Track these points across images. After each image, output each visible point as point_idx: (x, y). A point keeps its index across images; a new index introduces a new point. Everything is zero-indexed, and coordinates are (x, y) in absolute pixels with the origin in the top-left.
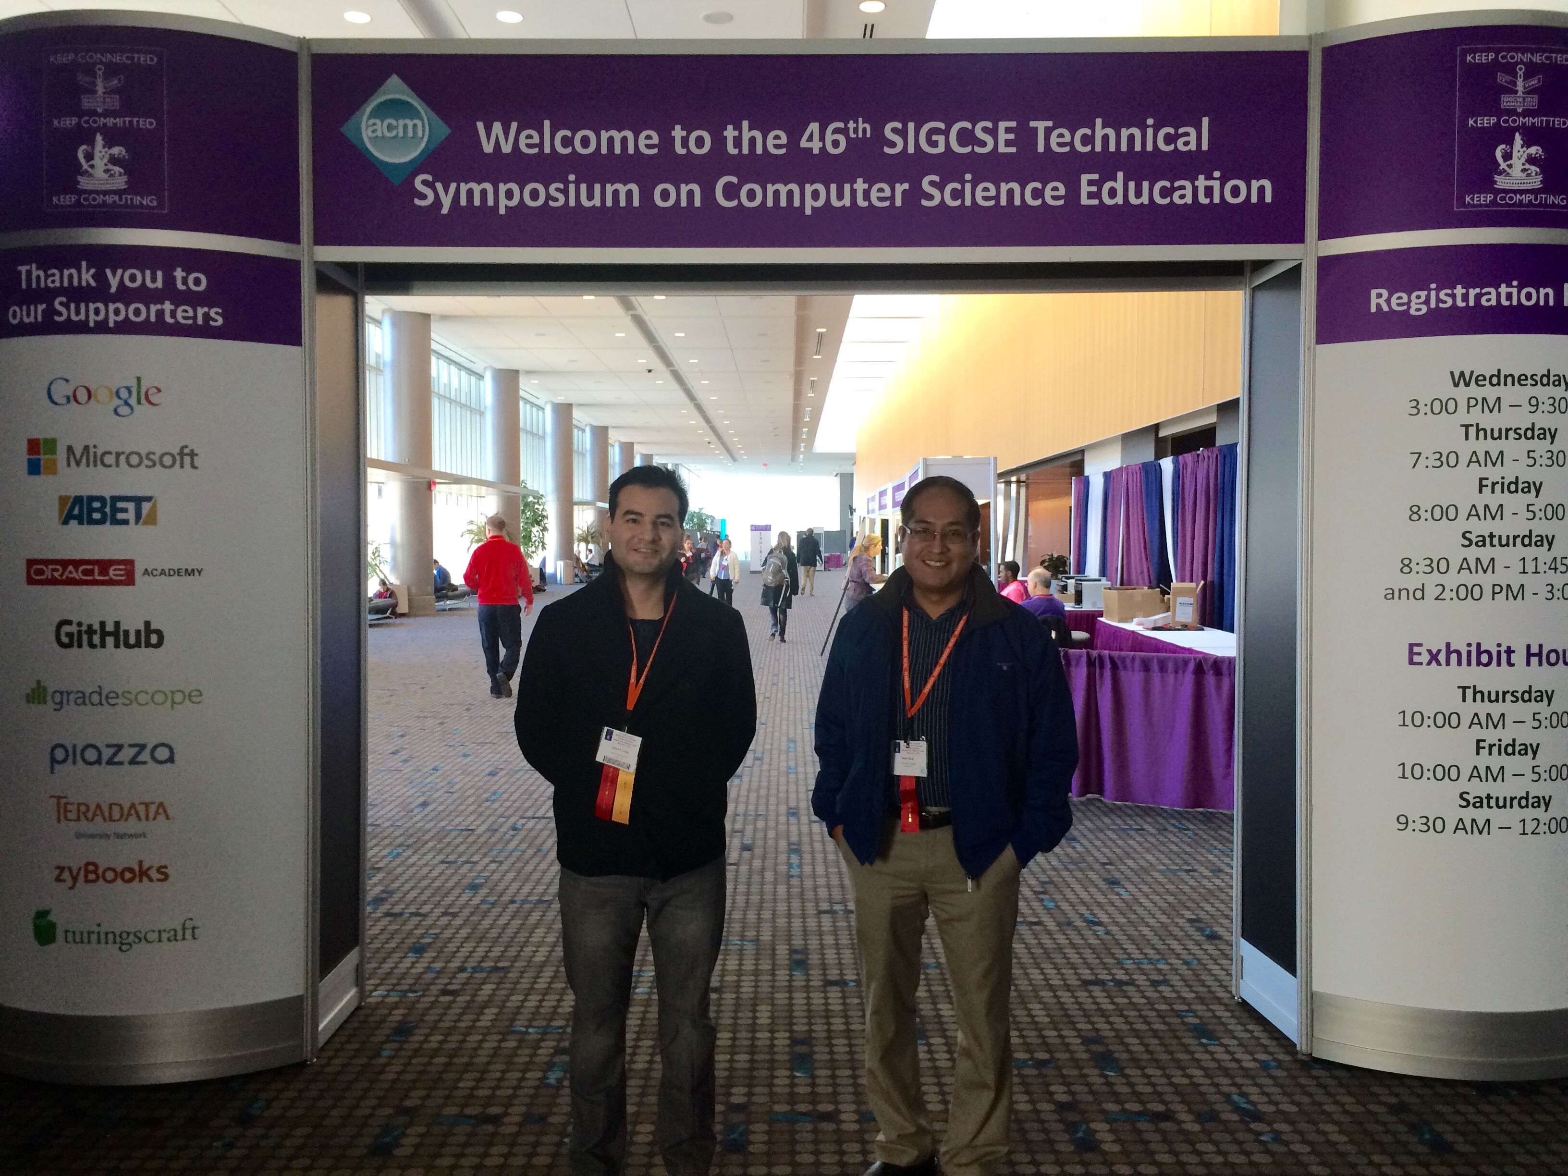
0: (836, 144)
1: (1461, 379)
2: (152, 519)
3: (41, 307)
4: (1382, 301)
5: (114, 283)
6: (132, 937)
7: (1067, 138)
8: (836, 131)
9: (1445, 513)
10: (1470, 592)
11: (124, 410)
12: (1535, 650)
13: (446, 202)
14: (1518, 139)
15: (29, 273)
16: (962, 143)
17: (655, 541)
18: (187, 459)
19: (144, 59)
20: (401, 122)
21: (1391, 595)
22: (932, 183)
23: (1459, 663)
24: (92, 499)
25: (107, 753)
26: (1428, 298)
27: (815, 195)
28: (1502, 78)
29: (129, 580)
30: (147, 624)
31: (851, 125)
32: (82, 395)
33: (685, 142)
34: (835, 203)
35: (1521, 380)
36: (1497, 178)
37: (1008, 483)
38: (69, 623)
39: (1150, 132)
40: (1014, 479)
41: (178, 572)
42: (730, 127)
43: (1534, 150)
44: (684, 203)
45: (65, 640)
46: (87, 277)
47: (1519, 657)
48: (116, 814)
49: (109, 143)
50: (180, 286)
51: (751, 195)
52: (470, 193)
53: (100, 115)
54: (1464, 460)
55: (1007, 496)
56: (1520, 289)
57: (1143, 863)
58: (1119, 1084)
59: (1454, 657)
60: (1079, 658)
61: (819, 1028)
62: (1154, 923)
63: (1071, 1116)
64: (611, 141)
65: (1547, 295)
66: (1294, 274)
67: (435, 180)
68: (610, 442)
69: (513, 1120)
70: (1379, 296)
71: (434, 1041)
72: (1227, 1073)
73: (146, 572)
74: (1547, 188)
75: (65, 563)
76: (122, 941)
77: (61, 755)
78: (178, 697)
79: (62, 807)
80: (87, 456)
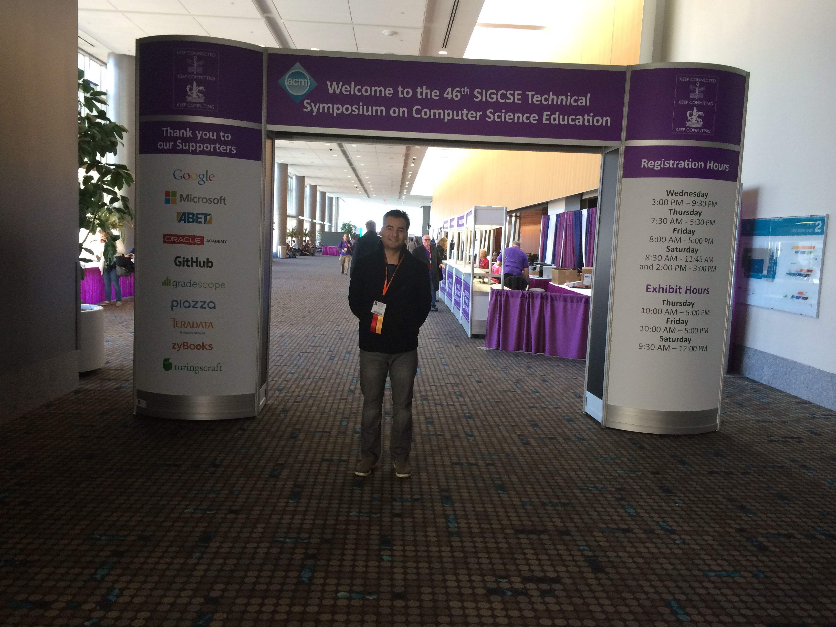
0: (457, 96)
1: (670, 193)
2: (210, 222)
3: (171, 143)
4: (645, 164)
5: (199, 137)
6: (199, 370)
7: (539, 99)
8: (457, 91)
9: (662, 239)
10: (668, 267)
11: (201, 182)
12: (689, 288)
13: (315, 110)
14: (695, 109)
15: (167, 131)
16: (502, 98)
17: (397, 237)
18: (222, 201)
19: (212, 55)
20: (300, 80)
21: (642, 267)
22: (491, 112)
23: (663, 292)
24: (189, 214)
25: (192, 304)
26: (661, 163)
27: (449, 115)
28: (691, 87)
29: (202, 243)
30: (208, 259)
31: (463, 90)
32: (186, 176)
33: (402, 93)
34: (456, 118)
35: (690, 194)
36: (687, 122)
37: (511, 217)
38: (180, 257)
39: (569, 98)
40: (514, 214)
41: (218, 241)
42: (419, 88)
43: (700, 113)
44: (401, 115)
45: (178, 264)
46: (189, 134)
47: (683, 291)
48: (195, 326)
49: (198, 85)
50: (222, 138)
51: (426, 113)
52: (324, 107)
53: (195, 75)
54: (669, 221)
55: (510, 223)
56: (692, 162)
57: (558, 376)
58: (539, 431)
59: (661, 290)
60: (537, 294)
61: (435, 415)
62: (558, 392)
63: (522, 437)
64: (376, 91)
65: (701, 165)
66: (617, 151)
67: (311, 102)
68: (306, 184)
69: (334, 432)
70: (645, 162)
71: (298, 414)
72: (576, 429)
73: (208, 241)
74: (704, 127)
75: (178, 236)
76: (196, 370)
77: (176, 304)
78: (217, 285)
79: (176, 323)
80: (188, 198)
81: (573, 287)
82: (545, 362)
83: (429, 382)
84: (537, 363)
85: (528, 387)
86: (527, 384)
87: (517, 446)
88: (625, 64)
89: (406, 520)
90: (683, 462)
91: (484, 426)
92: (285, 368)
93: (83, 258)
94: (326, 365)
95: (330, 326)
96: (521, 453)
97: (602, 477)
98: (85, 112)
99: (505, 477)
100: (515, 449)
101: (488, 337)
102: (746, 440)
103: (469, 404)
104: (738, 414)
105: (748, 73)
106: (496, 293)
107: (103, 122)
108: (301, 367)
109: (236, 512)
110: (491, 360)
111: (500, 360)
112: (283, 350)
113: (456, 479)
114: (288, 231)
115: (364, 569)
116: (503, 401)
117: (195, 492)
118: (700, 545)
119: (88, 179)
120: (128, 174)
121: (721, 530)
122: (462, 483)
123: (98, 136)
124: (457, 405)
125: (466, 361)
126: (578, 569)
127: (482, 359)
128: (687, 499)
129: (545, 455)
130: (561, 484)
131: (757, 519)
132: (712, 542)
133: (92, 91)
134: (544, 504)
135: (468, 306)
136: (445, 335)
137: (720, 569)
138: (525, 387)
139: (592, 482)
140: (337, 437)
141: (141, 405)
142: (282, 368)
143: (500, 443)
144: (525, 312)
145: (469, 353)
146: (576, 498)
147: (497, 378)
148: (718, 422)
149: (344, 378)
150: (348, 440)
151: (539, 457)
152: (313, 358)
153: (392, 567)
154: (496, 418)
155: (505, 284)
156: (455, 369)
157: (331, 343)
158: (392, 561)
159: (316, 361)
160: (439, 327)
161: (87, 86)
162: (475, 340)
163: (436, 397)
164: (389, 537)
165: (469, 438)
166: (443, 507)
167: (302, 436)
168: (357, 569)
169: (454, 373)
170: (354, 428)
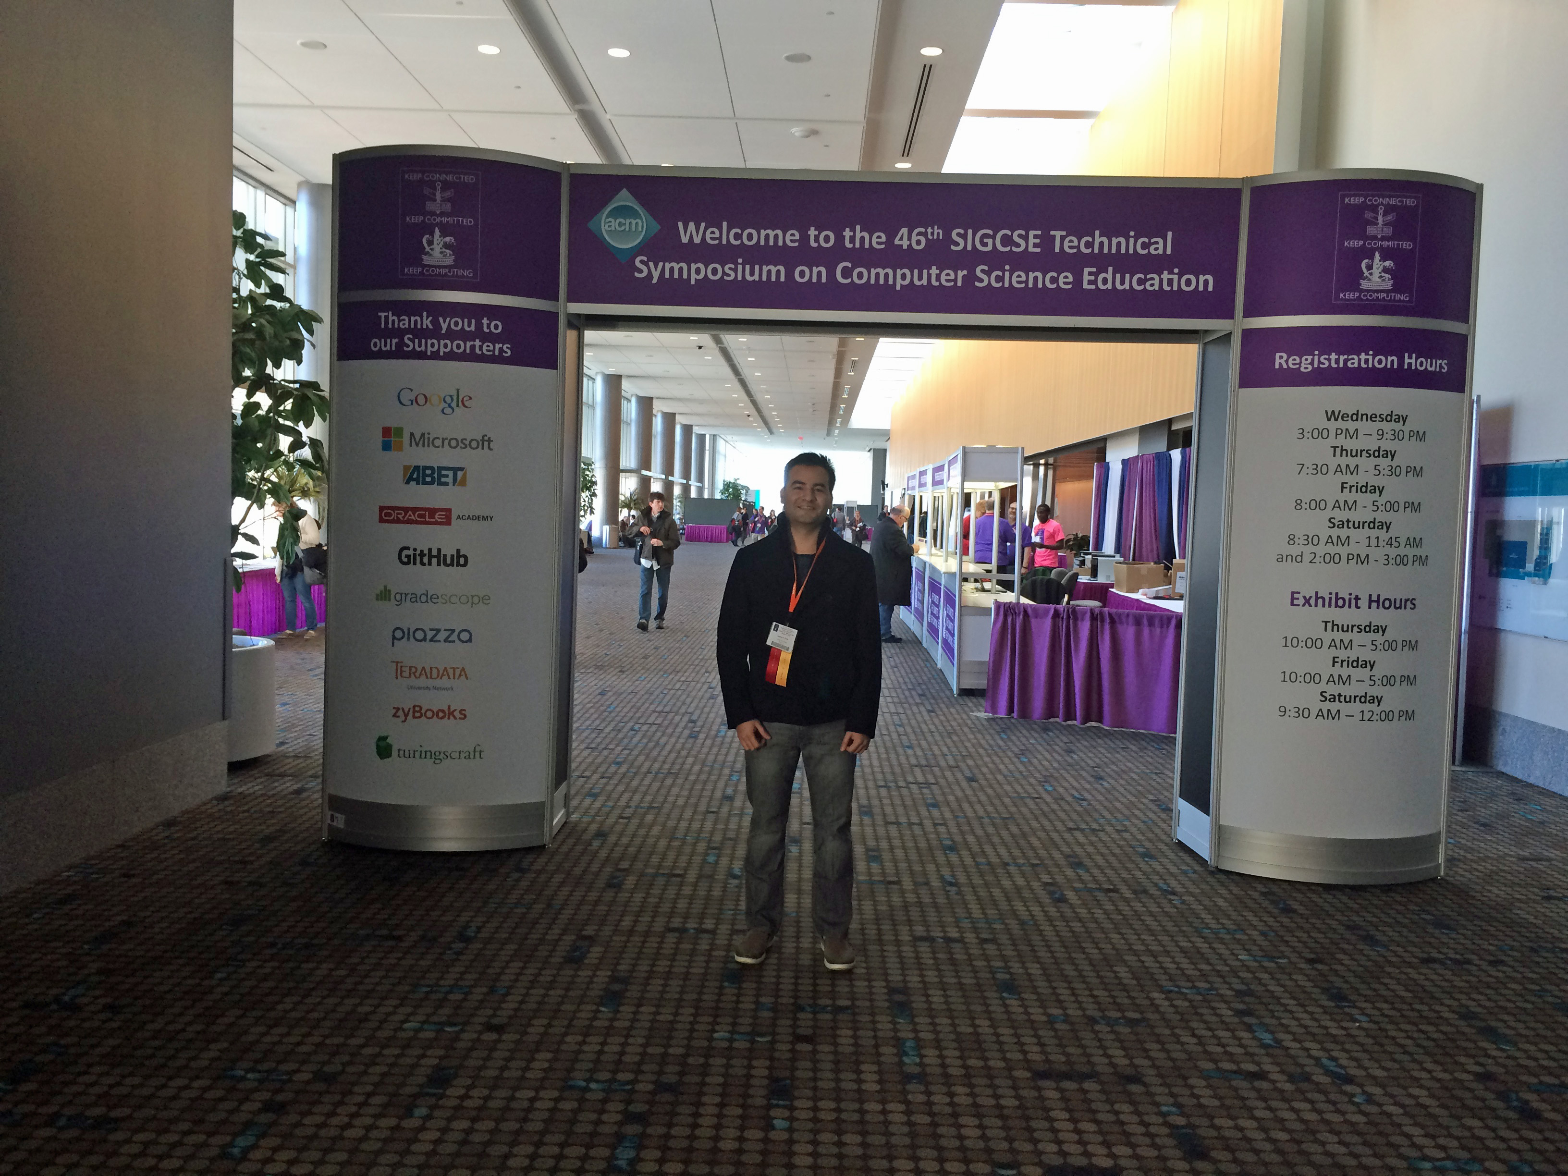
0: (918, 242)
1: (1332, 416)
2: (463, 483)
3: (395, 341)
4: (1283, 361)
5: (444, 327)
6: (442, 757)
7: (1076, 243)
8: (919, 234)
9: (1318, 505)
10: (1332, 558)
11: (448, 410)
12: (1374, 598)
13: (656, 275)
14: (1377, 256)
15: (387, 318)
16: (1004, 244)
17: (812, 502)
18: (486, 443)
19: (468, 179)
20: (628, 221)
21: (1281, 559)
22: (983, 271)
23: (1324, 606)
24: (426, 468)
25: (430, 635)
26: (1313, 360)
27: (904, 277)
28: (1368, 215)
29: (448, 522)
30: (458, 551)
31: (930, 230)
32: (421, 400)
33: (817, 239)
34: (917, 282)
35: (1372, 418)
36: (1362, 281)
37: (1037, 466)
38: (408, 548)
39: (1132, 240)
40: (1042, 461)
41: (478, 518)
42: (848, 230)
43: (1388, 263)
44: (814, 280)
45: (405, 560)
46: (427, 322)
47: (1364, 603)
48: (435, 674)
49: (444, 234)
50: (486, 330)
51: (860, 276)
52: (672, 269)
53: (438, 216)
54: (1332, 470)
55: (1035, 477)
56: (1374, 356)
57: (1124, 768)
58: (1086, 877)
59: (1320, 601)
60: (1084, 613)
61: (884, 844)
62: (1125, 800)
63: (1052, 888)
64: (767, 237)
65: (1392, 361)
66: (1227, 338)
67: (649, 260)
68: (654, 412)
69: (692, 876)
70: (1281, 357)
71: (625, 840)
72: (1158, 873)
73: (459, 517)
74: (1396, 289)
75: (406, 510)
76: (437, 757)
77: (399, 635)
78: (476, 600)
79: (399, 669)
80: (423, 440)
81: (1156, 598)
82: (1100, 741)
83: (875, 780)
84: (1086, 743)
85: (1066, 790)
86: (1066, 784)
87: (1041, 905)
88: (1240, 176)
89: (820, 1048)
90: (1370, 940)
91: (977, 864)
92: (605, 752)
93: (239, 550)
94: (683, 748)
95: (693, 675)
96: (1050, 920)
97: (1209, 968)
98: (247, 287)
99: (1016, 968)
100: (1036, 910)
101: (990, 694)
102: (1497, 896)
103: (952, 824)
104: (1482, 845)
105: (1480, 187)
106: (1004, 610)
107: (278, 305)
108: (636, 752)
109: (500, 1029)
110: (997, 737)
111: (1014, 738)
112: (604, 720)
113: (920, 967)
114: (622, 498)
115: (736, 1145)
116: (1016, 816)
117: (425, 989)
118: (1402, 1106)
119: (251, 408)
120: (322, 398)
121: (1446, 1076)
122: (931, 976)
123: (269, 330)
124: (928, 823)
125: (948, 741)
126: (1156, 1153)
127: (979, 736)
128: (1377, 1013)
129: (1097, 922)
130: (1125, 981)
131: (1518, 1054)
132: (1428, 1101)
133: (259, 250)
134: (1092, 1021)
135: (953, 635)
136: (909, 690)
137: (1443, 1155)
138: (1061, 790)
139: (1189, 979)
140: (695, 885)
141: (335, 824)
142: (600, 752)
143: (1009, 900)
144: (1060, 642)
145: (954, 724)
146: (1156, 1008)
147: (1006, 772)
148: (1441, 859)
149: (716, 772)
150: (717, 893)
151: (1083, 926)
152: (659, 734)
153: (791, 1142)
154: (1003, 851)
155: (1023, 593)
156: (925, 755)
157: (693, 705)
158: (790, 1130)
159: (664, 739)
160: (898, 674)
161: (249, 240)
162: (965, 698)
163: (889, 810)
164: (788, 1081)
165: (948, 888)
166: (894, 1023)
167: (630, 881)
168: (722, 1145)
169: (924, 762)
170: (730, 869)
